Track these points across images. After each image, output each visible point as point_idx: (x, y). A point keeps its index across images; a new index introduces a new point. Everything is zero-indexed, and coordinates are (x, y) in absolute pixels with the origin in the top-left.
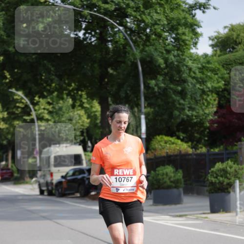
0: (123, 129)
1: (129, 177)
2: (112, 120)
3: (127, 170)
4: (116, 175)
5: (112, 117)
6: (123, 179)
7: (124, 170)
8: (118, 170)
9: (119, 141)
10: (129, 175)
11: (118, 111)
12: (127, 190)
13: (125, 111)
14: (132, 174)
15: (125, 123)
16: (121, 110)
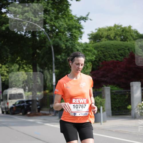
0: (80, 69)
1: (84, 104)
2: (72, 62)
3: (82, 99)
4: (74, 103)
5: (72, 60)
6: (79, 106)
7: (80, 99)
8: (75, 100)
9: (77, 78)
10: (84, 103)
11: (77, 56)
12: (82, 114)
13: (82, 56)
14: (86, 102)
15: (82, 65)
16: (80, 56)
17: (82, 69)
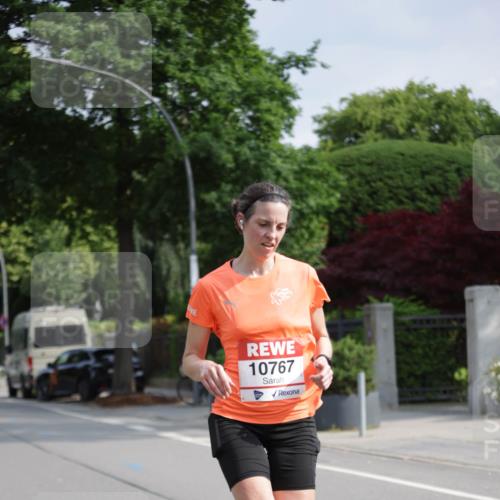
2: (247, 218)
5: (247, 210)
9: (261, 272)
11: (264, 196)
12: (282, 393)
15: (279, 227)
16: (272, 195)
17: (279, 240)
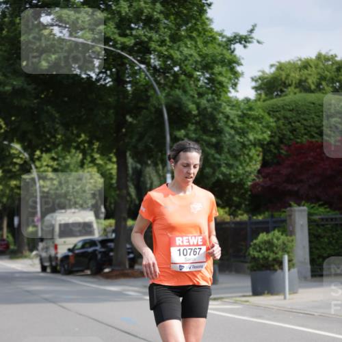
1: (197, 247)
4: (180, 246)
6: (189, 251)
7: (190, 238)
10: (197, 245)
12: (194, 267)
16: (190, 148)
17: (196, 174)
